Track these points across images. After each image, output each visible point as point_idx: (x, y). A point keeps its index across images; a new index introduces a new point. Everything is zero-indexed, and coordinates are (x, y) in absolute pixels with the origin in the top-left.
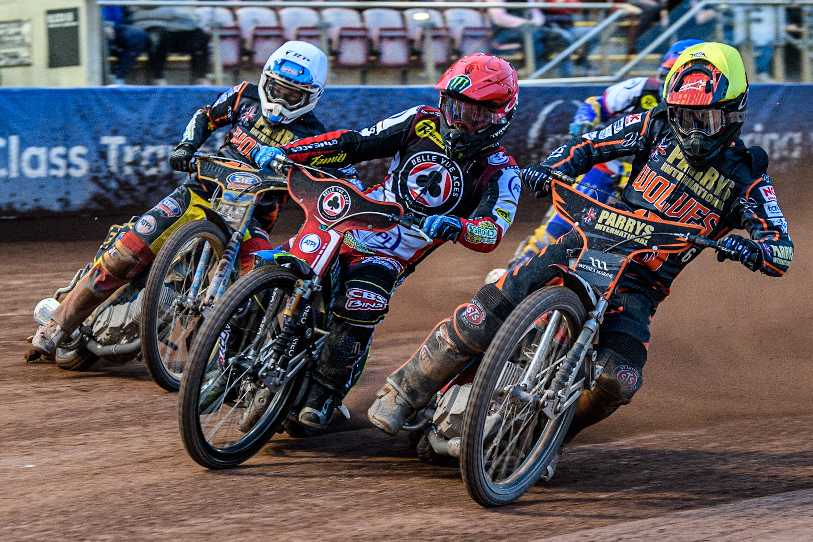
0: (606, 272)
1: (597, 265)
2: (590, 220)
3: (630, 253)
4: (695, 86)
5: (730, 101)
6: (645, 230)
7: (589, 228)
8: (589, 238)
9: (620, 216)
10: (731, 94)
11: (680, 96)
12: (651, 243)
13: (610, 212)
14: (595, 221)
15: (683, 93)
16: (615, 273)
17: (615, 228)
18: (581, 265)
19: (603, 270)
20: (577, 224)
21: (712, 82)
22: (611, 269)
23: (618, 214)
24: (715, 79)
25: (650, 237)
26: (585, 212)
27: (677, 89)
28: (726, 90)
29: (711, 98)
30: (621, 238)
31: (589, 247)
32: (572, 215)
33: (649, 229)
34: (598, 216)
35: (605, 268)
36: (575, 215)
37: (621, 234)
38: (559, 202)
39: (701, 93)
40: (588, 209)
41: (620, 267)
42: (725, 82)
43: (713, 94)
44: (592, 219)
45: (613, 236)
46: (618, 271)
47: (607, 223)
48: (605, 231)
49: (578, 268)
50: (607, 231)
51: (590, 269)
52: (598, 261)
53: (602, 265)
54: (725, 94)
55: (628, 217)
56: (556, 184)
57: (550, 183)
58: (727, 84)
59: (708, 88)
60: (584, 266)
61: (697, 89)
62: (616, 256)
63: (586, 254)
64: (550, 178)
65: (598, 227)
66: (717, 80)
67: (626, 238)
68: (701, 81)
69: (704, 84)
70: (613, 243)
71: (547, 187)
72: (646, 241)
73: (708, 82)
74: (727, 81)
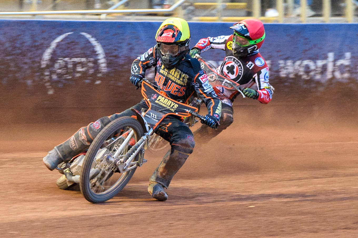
0: (156, 119)
1: (153, 116)
2: (154, 98)
3: (167, 113)
4: (168, 34)
5: (182, 42)
6: (175, 106)
7: (153, 102)
8: (152, 105)
9: (166, 99)
10: (182, 39)
11: (162, 38)
12: (176, 111)
13: (163, 97)
14: (156, 99)
15: (163, 37)
16: (159, 120)
17: (163, 103)
18: (146, 115)
19: (155, 118)
20: (149, 100)
21: (175, 33)
22: (158, 118)
23: (165, 98)
24: (176, 32)
25: (176, 109)
26: (153, 95)
27: (161, 35)
28: (180, 37)
29: (174, 40)
30: (164, 107)
31: (151, 109)
32: (147, 96)
33: (176, 106)
34: (157, 97)
35: (156, 118)
36: (149, 96)
37: (165, 106)
38: (143, 90)
39: (170, 37)
40: (154, 94)
41: (162, 118)
42: (180, 34)
43: (175, 38)
44: (155, 99)
45: (161, 106)
46: (160, 120)
47: (160, 101)
48: (159, 104)
49: (145, 116)
50: (160, 104)
51: (150, 117)
52: (153, 114)
53: (155, 116)
54: (180, 39)
55: (169, 100)
56: (144, 83)
57: (141, 83)
58: (181, 35)
59: (173, 36)
60: (147, 116)
61: (169, 36)
62: (161, 114)
63: (149, 111)
64: (142, 80)
65: (156, 102)
66: (177, 33)
67: (166, 108)
68: (170, 33)
69: (172, 34)
70: (161, 109)
71: (140, 84)
72: (174, 110)
73: (174, 33)
74: (181, 33)
